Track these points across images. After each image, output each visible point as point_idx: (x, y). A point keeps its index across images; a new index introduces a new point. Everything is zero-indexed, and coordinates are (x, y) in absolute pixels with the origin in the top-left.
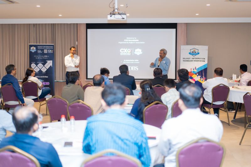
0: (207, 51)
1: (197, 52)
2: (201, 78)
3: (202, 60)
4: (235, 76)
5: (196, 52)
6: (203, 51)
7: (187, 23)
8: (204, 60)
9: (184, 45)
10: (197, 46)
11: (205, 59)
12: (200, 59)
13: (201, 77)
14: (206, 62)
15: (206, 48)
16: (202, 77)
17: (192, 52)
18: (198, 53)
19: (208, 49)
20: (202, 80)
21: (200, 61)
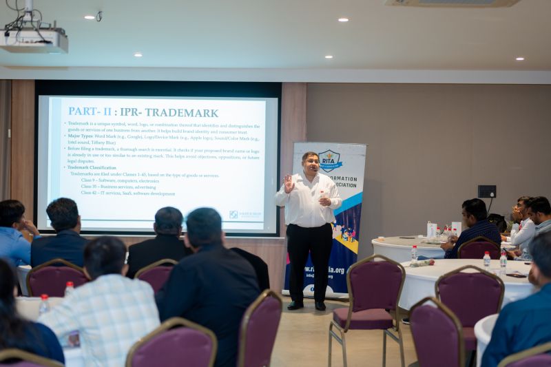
0: (364, 158)
1: (336, 162)
2: (343, 233)
3: (350, 182)
4: (435, 226)
5: (333, 161)
6: (353, 156)
7: (307, 83)
8: (354, 182)
9: (301, 141)
10: (339, 145)
11: (355, 179)
12: (343, 179)
13: (343, 230)
14: (359, 189)
15: (362, 148)
16: (346, 228)
17: (324, 161)
18: (340, 164)
19: (364, 153)
20: (347, 236)
21: (345, 185)
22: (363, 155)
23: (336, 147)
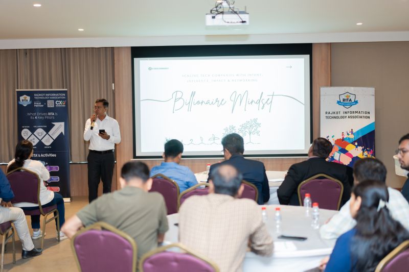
0: (374, 97)
1: (353, 101)
2: (363, 152)
3: (365, 115)
5: (350, 100)
6: (365, 97)
7: (331, 43)
8: (367, 115)
9: (327, 86)
10: (352, 88)
11: (369, 113)
12: (359, 113)
13: (363, 150)
14: (372, 120)
15: (371, 90)
16: (365, 148)
17: (344, 101)
18: (356, 102)
19: (374, 94)
20: (367, 154)
21: (361, 117)
22: (373, 95)
23: (352, 89)
